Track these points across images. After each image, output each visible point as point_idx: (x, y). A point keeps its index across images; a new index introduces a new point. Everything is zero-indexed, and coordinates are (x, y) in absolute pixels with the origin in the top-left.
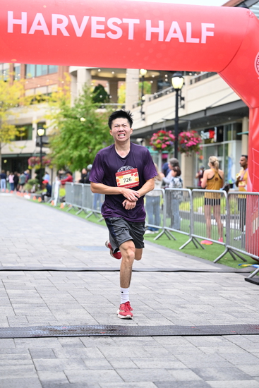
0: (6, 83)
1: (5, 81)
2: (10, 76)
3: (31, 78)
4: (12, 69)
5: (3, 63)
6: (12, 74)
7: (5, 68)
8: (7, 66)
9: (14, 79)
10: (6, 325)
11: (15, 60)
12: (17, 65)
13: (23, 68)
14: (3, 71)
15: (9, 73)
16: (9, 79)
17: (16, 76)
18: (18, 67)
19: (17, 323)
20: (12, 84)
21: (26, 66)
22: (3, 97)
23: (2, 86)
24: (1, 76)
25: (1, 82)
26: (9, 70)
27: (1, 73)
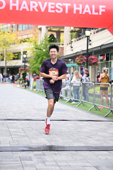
0: (9, 33)
1: (8, 32)
2: (11, 30)
3: (20, 31)
4: (12, 27)
5: (7, 24)
6: (11, 29)
7: (8, 26)
8: (9, 25)
10: (9, 145)
11: (13, 23)
12: (14, 25)
13: (17, 26)
14: (7, 27)
15: (10, 29)
16: (10, 31)
17: (13, 30)
18: (14, 26)
19: (14, 144)
20: (11, 34)
22: (8, 40)
23: (7, 35)
24: (6, 30)
25: (6, 32)
26: (10, 27)
27: (6, 29)
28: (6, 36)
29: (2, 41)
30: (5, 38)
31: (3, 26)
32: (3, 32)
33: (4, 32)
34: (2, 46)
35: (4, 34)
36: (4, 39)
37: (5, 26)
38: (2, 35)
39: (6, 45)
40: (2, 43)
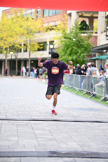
0: (33, 20)
1: (33, 19)
2: (35, 16)
3: (47, 17)
4: (36, 12)
5: (31, 9)
6: (36, 15)
7: (32, 12)
8: (33, 10)
9: (37, 18)
10: (34, 150)
11: (39, 7)
12: (39, 10)
13: (42, 11)
15: (35, 14)
16: (35, 18)
17: (38, 16)
18: (39, 11)
19: (40, 149)
20: (36, 20)
21: (44, 10)
22: (32, 28)
23: (31, 22)
24: (30, 16)
25: (30, 19)
26: (34, 13)
27: (30, 14)
28: (29, 23)
29: (25, 29)
30: (28, 25)
31: (27, 11)
32: (26, 19)
33: (28, 19)
34: (25, 35)
35: (28, 21)
36: (28, 27)
37: (29, 11)
38: (25, 22)
39: (30, 33)
40: (25, 32)
